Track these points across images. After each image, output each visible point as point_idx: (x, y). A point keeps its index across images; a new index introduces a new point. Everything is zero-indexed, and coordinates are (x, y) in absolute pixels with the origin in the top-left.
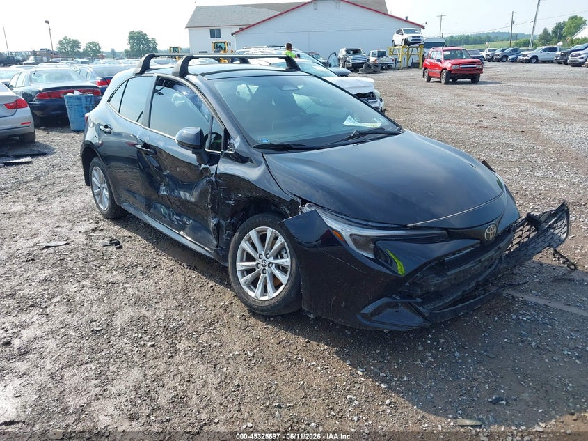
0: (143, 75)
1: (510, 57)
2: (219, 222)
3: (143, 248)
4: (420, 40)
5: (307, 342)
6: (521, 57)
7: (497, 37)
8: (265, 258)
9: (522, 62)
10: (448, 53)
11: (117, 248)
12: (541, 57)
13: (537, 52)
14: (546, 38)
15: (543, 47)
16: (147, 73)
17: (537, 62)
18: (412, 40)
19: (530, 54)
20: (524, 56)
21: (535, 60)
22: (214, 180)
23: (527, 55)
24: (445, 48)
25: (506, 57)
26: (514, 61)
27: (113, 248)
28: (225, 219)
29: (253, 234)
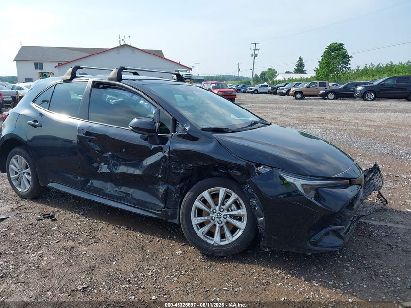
0: (73, 81)
1: (242, 90)
2: (168, 188)
3: (77, 218)
4: (191, 77)
5: (264, 270)
6: (248, 90)
7: (229, 78)
8: (219, 212)
9: (249, 93)
10: (215, 85)
11: (52, 221)
12: (260, 90)
13: (257, 87)
14: (257, 80)
15: (261, 85)
16: (75, 80)
17: (258, 93)
18: (186, 77)
19: (254, 88)
20: (250, 89)
21: (256, 92)
22: (167, 155)
23: (251, 89)
24: (212, 82)
25: (240, 90)
26: (244, 92)
27: (48, 221)
28: (173, 184)
29: (206, 194)
